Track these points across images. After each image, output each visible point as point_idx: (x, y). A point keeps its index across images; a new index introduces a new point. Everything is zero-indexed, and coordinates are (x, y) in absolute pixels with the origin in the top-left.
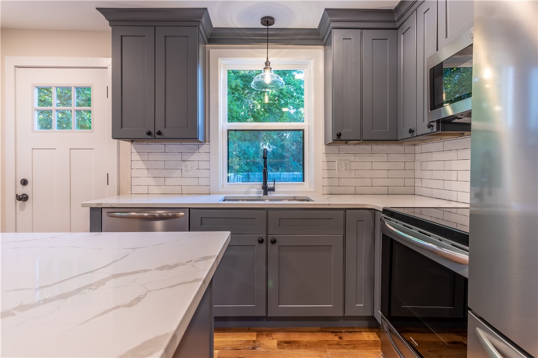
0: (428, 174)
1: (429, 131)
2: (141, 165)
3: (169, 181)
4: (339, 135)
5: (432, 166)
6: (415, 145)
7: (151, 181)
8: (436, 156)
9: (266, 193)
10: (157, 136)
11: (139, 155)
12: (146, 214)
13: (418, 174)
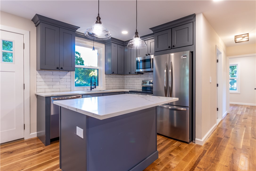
0: (128, 83)
1: (135, 73)
2: (42, 80)
3: (54, 87)
4: (113, 73)
5: (129, 81)
6: (124, 76)
7: (46, 87)
8: (131, 79)
9: (91, 90)
10: (60, 69)
11: (41, 76)
12: (70, 97)
13: (125, 83)
